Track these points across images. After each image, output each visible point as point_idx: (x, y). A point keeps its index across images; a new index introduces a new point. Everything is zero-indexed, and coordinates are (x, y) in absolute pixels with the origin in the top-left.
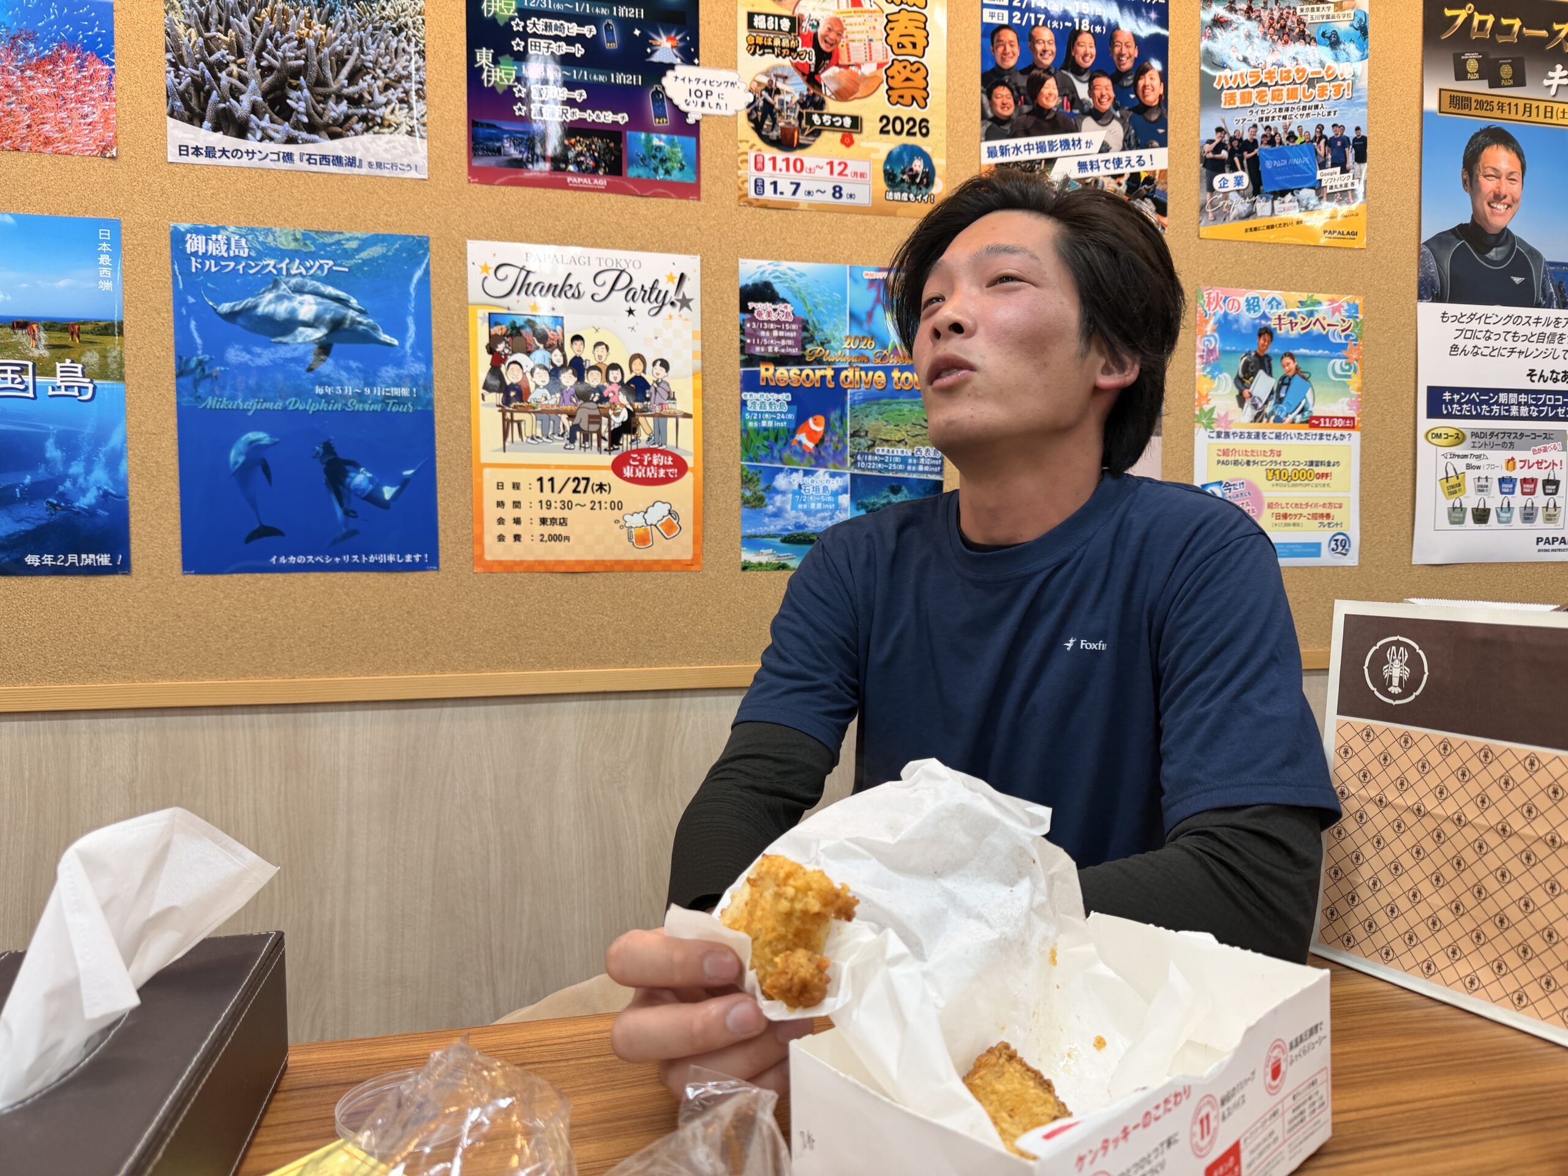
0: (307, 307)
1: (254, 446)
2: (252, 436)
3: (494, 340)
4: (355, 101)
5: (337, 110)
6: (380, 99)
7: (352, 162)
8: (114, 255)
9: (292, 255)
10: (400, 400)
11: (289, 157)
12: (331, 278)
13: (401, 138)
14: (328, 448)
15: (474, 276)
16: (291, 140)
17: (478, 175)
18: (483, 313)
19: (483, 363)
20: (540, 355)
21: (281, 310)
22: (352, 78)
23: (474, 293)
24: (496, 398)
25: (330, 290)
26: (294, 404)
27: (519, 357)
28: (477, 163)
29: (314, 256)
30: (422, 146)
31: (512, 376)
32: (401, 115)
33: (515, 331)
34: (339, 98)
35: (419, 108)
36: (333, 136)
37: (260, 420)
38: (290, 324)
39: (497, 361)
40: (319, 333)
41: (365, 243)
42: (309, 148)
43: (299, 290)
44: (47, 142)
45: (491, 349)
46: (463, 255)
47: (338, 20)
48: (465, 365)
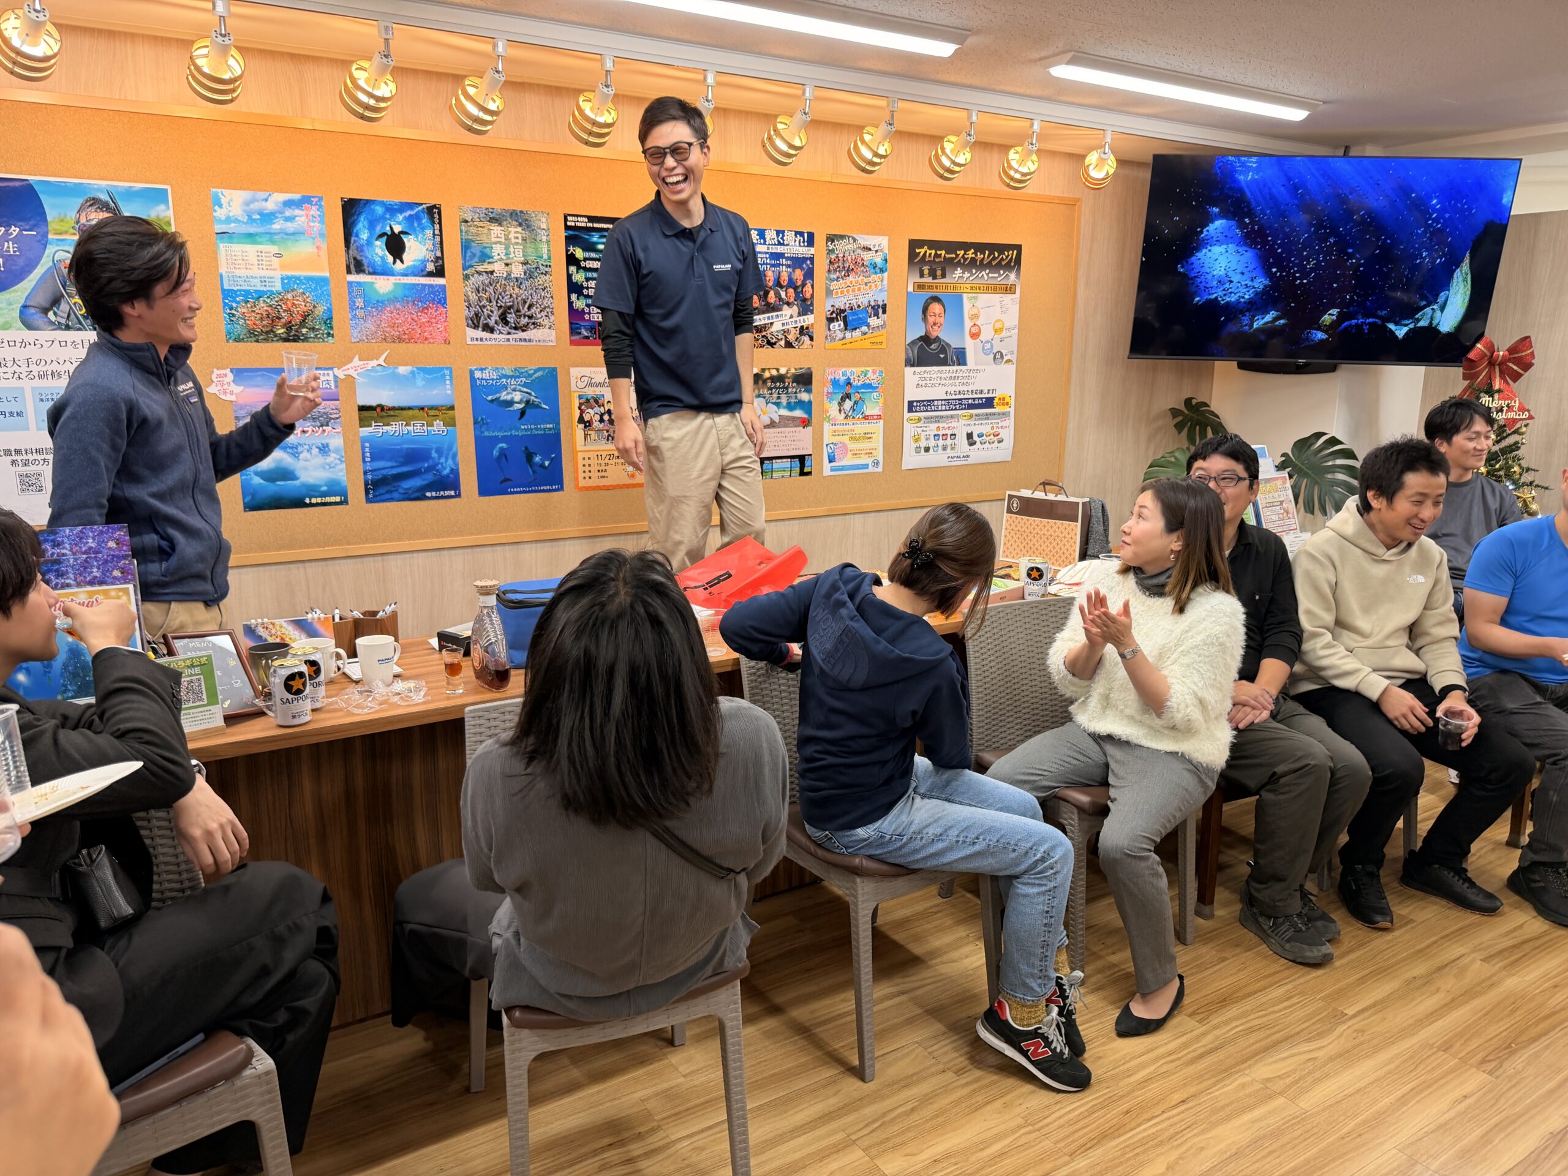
0: (517, 397)
1: (501, 449)
2: (501, 445)
3: (581, 404)
4: (530, 317)
5: (524, 321)
6: (539, 316)
7: (530, 340)
8: (451, 380)
9: (512, 377)
10: (550, 429)
11: (508, 340)
12: (525, 385)
13: (546, 330)
14: (526, 448)
15: (573, 381)
16: (509, 333)
17: (572, 343)
18: (577, 395)
19: (577, 413)
20: (597, 409)
21: (509, 398)
22: (529, 308)
23: (573, 388)
24: (582, 426)
25: (525, 390)
26: (514, 432)
27: (590, 410)
28: (573, 338)
29: (519, 377)
30: (554, 332)
31: (587, 418)
32: (546, 322)
33: (588, 401)
34: (525, 316)
35: (552, 318)
36: (523, 331)
37: (504, 439)
38: (511, 403)
39: (582, 412)
40: (521, 406)
41: (536, 371)
42: (515, 336)
43: (514, 390)
44: (426, 339)
45: (580, 408)
46: (569, 373)
47: (523, 287)
48: (571, 414)
